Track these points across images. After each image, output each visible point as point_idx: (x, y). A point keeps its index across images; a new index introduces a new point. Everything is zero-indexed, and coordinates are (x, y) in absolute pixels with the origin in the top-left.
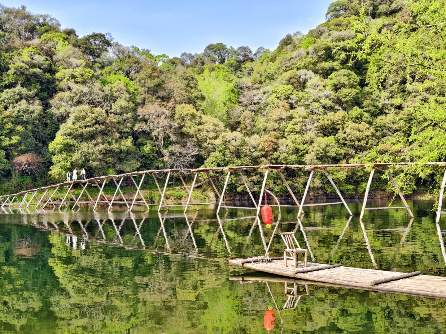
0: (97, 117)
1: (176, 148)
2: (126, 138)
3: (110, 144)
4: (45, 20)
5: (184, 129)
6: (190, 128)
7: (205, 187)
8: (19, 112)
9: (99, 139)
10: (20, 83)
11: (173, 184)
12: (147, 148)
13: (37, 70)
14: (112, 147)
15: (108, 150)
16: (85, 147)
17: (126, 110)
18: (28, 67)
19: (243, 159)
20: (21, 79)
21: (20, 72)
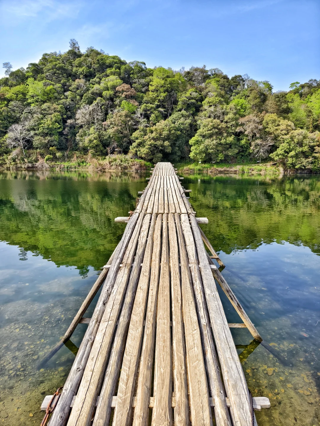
0: (214, 125)
1: (259, 141)
2: (231, 136)
3: (220, 140)
4: (215, 72)
5: (267, 130)
6: (271, 128)
7: (278, 164)
8: (179, 124)
9: (214, 137)
10: (184, 108)
11: (259, 162)
12: (243, 142)
13: (193, 101)
14: (221, 141)
15: (219, 143)
16: (207, 142)
17: (233, 119)
18: (187, 100)
19: (303, 148)
20: (185, 107)
21: (184, 103)
